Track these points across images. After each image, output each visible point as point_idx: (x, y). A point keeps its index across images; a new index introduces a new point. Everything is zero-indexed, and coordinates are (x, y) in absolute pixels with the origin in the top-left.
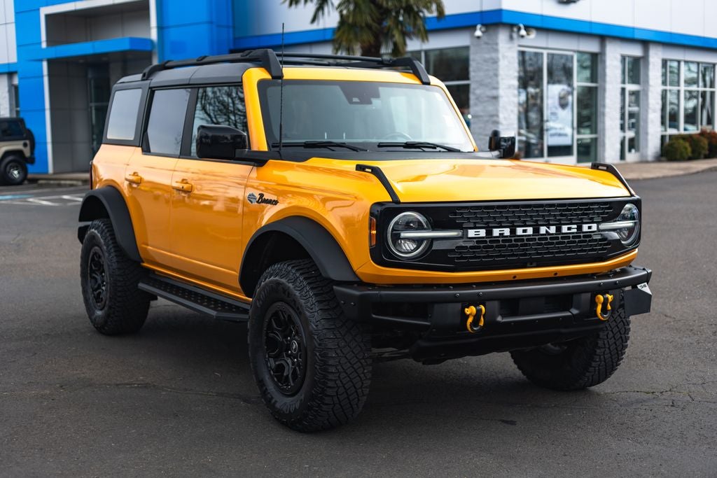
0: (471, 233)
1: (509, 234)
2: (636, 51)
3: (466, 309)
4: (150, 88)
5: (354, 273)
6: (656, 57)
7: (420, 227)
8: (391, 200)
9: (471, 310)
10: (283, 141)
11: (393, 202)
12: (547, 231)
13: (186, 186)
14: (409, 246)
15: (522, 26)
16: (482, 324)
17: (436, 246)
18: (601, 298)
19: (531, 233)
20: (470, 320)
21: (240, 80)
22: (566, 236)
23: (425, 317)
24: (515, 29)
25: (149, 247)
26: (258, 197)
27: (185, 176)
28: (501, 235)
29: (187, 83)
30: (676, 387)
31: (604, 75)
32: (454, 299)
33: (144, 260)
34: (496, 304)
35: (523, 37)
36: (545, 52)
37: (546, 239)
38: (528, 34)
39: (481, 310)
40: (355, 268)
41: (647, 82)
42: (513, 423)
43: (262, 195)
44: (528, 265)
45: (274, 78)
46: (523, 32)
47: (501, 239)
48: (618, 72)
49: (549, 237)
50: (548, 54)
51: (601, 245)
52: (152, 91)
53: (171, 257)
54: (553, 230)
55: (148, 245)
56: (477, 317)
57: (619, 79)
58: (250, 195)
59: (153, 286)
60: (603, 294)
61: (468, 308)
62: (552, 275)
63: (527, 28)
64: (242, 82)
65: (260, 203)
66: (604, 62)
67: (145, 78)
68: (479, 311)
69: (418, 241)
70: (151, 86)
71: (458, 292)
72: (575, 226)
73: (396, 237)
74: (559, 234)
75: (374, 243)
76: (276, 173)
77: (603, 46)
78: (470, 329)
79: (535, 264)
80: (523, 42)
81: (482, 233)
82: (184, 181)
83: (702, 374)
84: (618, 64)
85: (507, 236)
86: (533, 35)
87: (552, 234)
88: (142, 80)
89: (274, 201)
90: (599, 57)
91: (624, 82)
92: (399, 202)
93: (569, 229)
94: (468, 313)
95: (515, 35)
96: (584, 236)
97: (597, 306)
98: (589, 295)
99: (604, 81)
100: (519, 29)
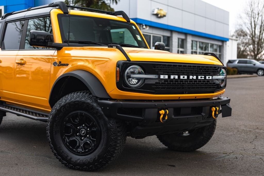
0: (162, 77)
1: (177, 78)
2: (183, 37)
3: (160, 112)
4: (5, 22)
5: (108, 94)
6: (189, 39)
7: (139, 73)
8: (126, 60)
9: (162, 112)
10: (70, 40)
11: (127, 61)
12: (192, 78)
13: (22, 61)
14: (135, 81)
15: (144, 25)
16: (166, 118)
17: (147, 82)
18: (214, 108)
19: (186, 78)
20: (162, 116)
21: (49, 14)
22: (200, 81)
23: (141, 115)
24: (141, 26)
25: (4, 91)
26: (58, 63)
27: (22, 57)
28: (174, 78)
29: (23, 18)
30: (235, 151)
31: (172, 44)
32: (155, 107)
33: (1, 97)
34: (172, 109)
35: (144, 28)
36: (152, 35)
37: (192, 81)
38: (146, 28)
39: (167, 112)
40: (108, 92)
41: (186, 48)
42: (174, 166)
43: (60, 62)
44: (184, 93)
45: (64, 13)
46: (144, 27)
47: (174, 80)
48: (177, 44)
49: (193, 81)
50: (153, 36)
51: (213, 85)
52: (6, 23)
53: (14, 94)
54: (195, 77)
55: (3, 90)
56: (164, 115)
57: (177, 46)
58: (54, 63)
59: (6, 108)
60: (215, 107)
61: (161, 111)
62: (194, 98)
63: (146, 25)
64: (50, 14)
65: (59, 66)
66: (172, 40)
67: (3, 18)
68: (166, 112)
69: (139, 79)
70: (6, 21)
71: (156, 104)
72: (203, 77)
73: (129, 77)
74: (197, 80)
75: (118, 79)
76: (67, 52)
77: (172, 34)
78: (161, 121)
79: (187, 93)
80: (144, 31)
81: (166, 77)
82: (22, 60)
83: (242, 146)
84: (177, 41)
85: (177, 79)
86: (148, 28)
87: (195, 79)
88: (2, 19)
89: (67, 64)
90: (170, 38)
91: (178, 47)
92: (130, 61)
93: (201, 77)
94: (161, 113)
95: (141, 28)
96: (207, 81)
97: (212, 112)
98: (209, 107)
99: (172, 46)
100: (143, 26)
